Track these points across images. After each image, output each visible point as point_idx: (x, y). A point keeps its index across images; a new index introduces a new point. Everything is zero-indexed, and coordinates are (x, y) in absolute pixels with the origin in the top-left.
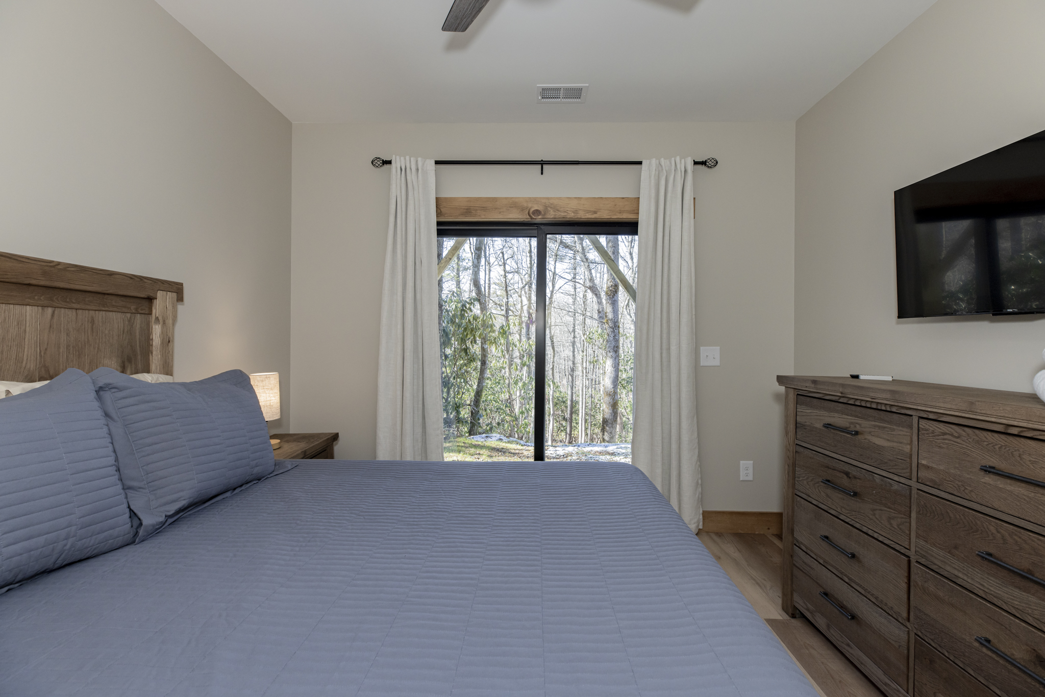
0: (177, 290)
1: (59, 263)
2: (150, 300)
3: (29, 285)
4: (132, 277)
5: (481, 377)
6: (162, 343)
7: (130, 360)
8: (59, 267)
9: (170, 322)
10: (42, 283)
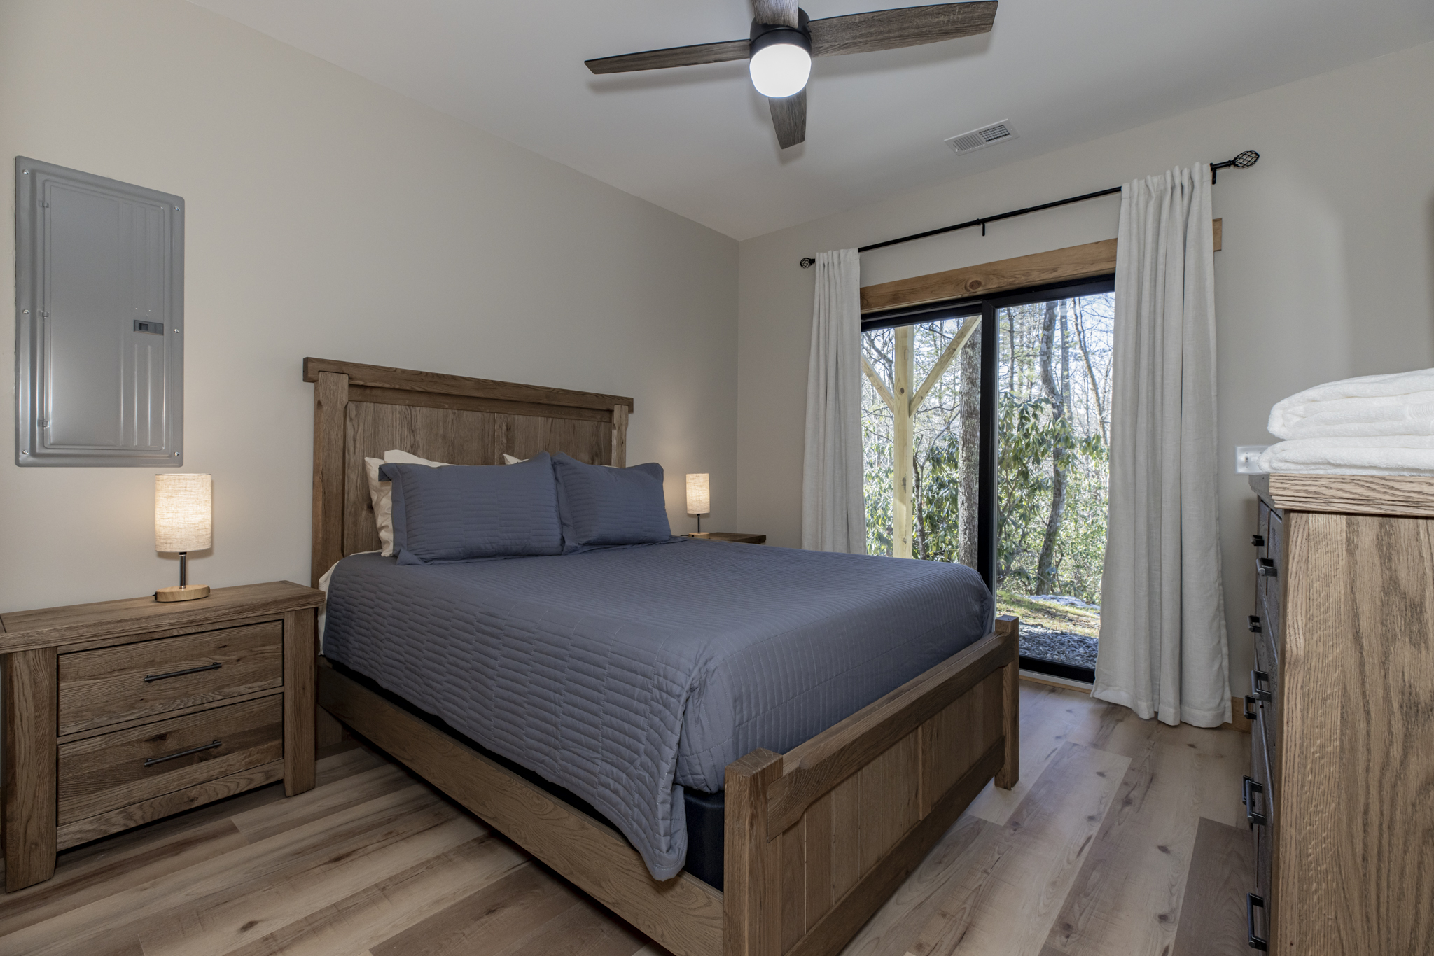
0: (628, 403)
1: (554, 389)
2: (611, 411)
3: (539, 403)
4: (597, 395)
5: (1054, 513)
6: (618, 444)
7: (597, 455)
8: (555, 391)
9: (623, 428)
10: (545, 402)
